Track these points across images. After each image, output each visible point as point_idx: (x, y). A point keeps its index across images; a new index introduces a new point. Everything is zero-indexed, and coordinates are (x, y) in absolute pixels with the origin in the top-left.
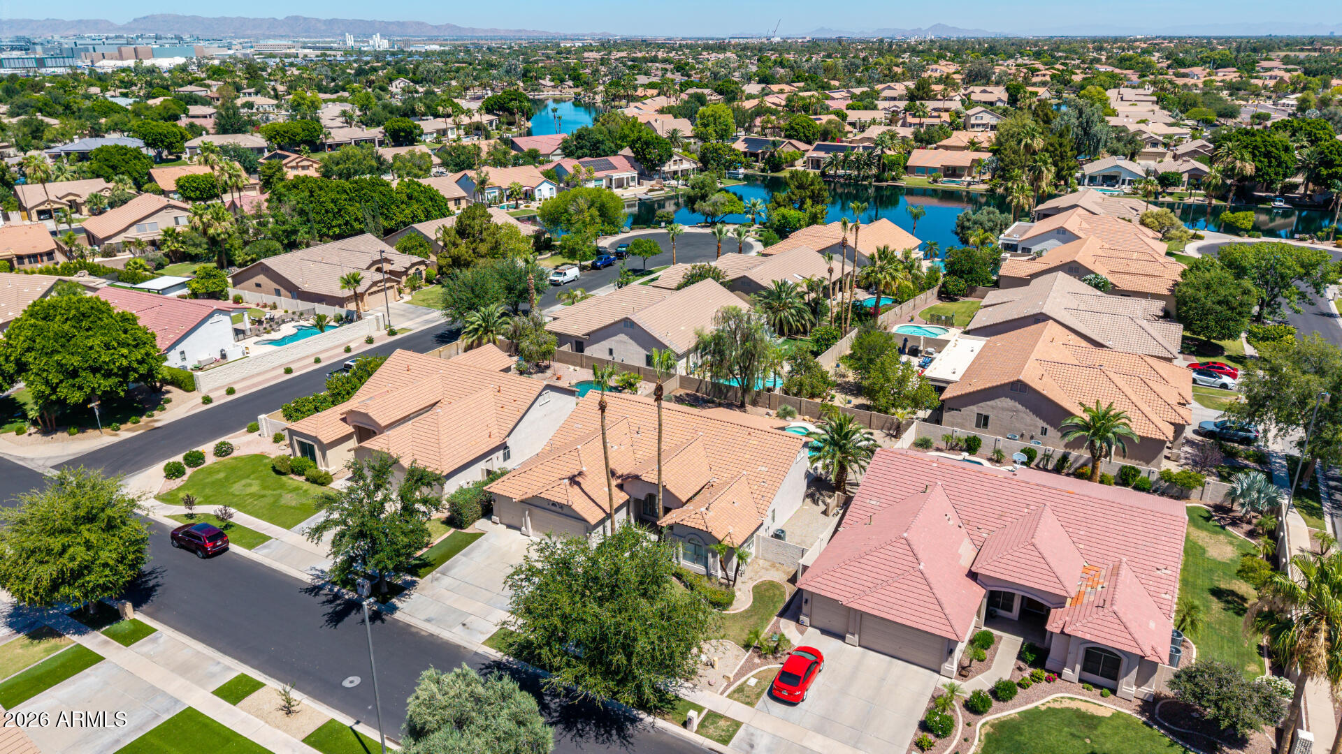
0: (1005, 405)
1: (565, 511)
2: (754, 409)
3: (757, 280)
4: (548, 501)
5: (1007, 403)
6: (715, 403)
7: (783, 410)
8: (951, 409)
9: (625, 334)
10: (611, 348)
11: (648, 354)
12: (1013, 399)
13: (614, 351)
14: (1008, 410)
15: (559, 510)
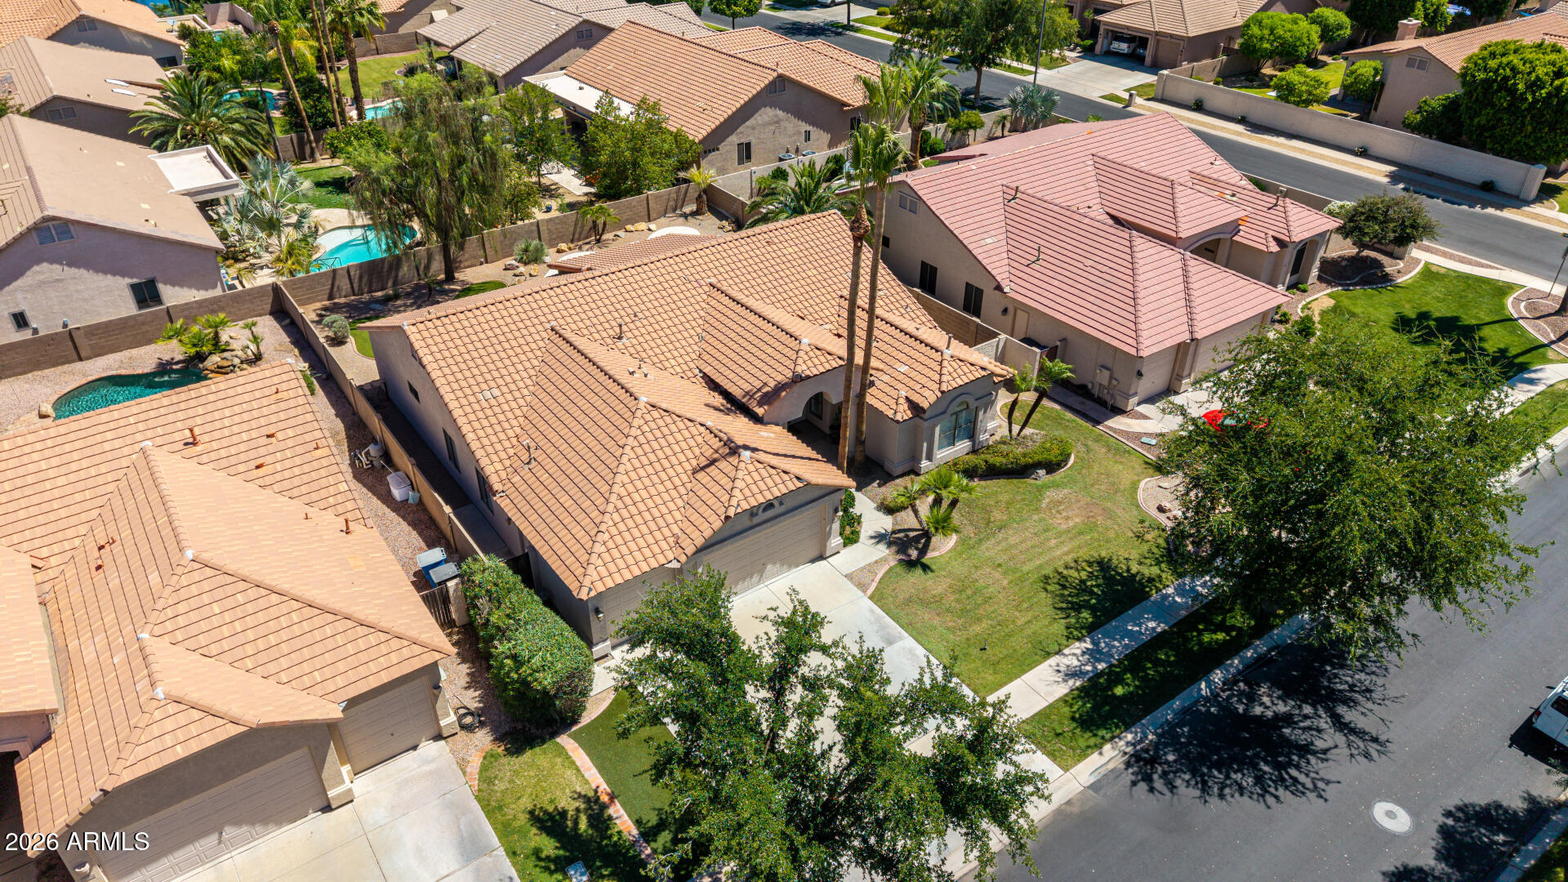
0: (766, 119)
1: (788, 504)
2: (470, 275)
3: (91, 100)
4: (752, 512)
5: (767, 114)
6: (396, 297)
7: (526, 250)
8: (707, 152)
9: (52, 262)
10: (16, 310)
11: (135, 281)
12: (773, 105)
13: (29, 315)
14: (770, 124)
15: (778, 509)
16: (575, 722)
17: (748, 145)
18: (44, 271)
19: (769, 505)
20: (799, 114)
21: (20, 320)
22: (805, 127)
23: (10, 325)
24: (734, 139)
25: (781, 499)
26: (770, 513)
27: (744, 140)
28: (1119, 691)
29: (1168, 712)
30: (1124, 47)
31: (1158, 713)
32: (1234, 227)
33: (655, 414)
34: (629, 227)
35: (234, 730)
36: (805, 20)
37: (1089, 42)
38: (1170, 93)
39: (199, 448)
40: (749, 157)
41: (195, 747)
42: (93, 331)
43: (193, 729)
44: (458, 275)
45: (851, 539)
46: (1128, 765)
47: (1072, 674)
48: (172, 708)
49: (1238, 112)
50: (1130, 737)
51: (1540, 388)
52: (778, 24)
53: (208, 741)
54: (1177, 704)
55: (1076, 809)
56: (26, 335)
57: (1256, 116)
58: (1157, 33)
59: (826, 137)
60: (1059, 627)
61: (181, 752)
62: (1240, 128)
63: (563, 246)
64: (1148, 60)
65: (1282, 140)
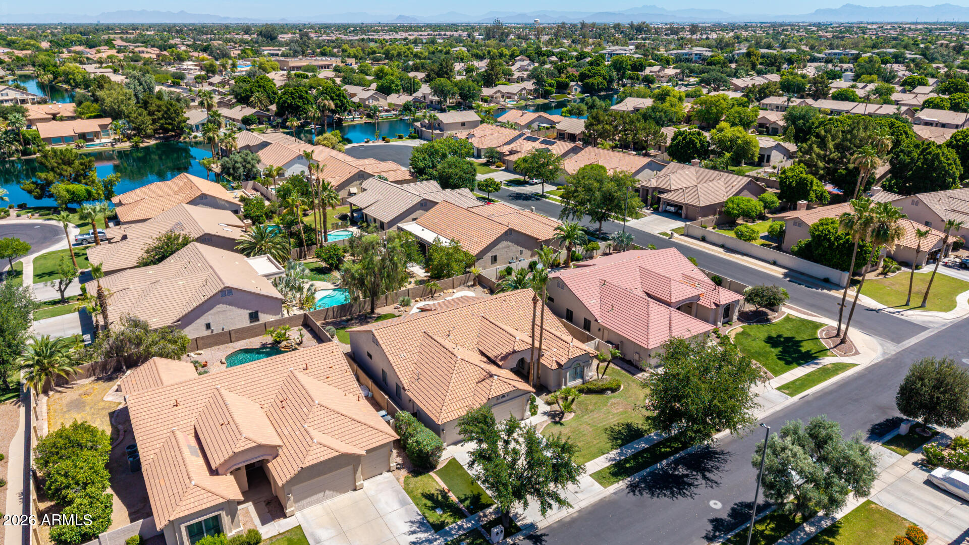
0: (503, 246)
1: (511, 396)
2: (381, 311)
3: (218, 234)
4: (497, 398)
5: (504, 244)
6: (352, 319)
7: (403, 301)
8: (478, 260)
9: (223, 304)
10: (208, 322)
11: (251, 311)
12: (506, 240)
13: (211, 325)
14: (505, 248)
15: (507, 398)
16: (435, 468)
17: (496, 256)
18: (221, 307)
19: (503, 396)
20: (518, 244)
21: (208, 326)
22: (520, 249)
23: (204, 328)
24: (490, 254)
25: (508, 394)
26: (504, 399)
27: (494, 255)
28: (628, 465)
29: (644, 473)
30: (672, 209)
31: (641, 473)
32: (698, 298)
33: (463, 362)
34: (445, 291)
35: (337, 454)
36: (522, 192)
37: (656, 206)
38: (691, 232)
39: (308, 371)
40: (496, 260)
41: (326, 458)
42: (238, 331)
43: (325, 452)
44: (376, 311)
45: (534, 414)
46: (627, 487)
47: (611, 460)
48: (319, 446)
49: (720, 242)
50: (629, 479)
51: (820, 366)
52: (509, 193)
53: (330, 456)
54: (648, 470)
55: (607, 499)
56: (208, 333)
57: (729, 244)
58: (686, 204)
59: (530, 253)
60: (609, 445)
61: (322, 459)
62: (721, 250)
63: (418, 299)
64: (683, 215)
65: (739, 256)
